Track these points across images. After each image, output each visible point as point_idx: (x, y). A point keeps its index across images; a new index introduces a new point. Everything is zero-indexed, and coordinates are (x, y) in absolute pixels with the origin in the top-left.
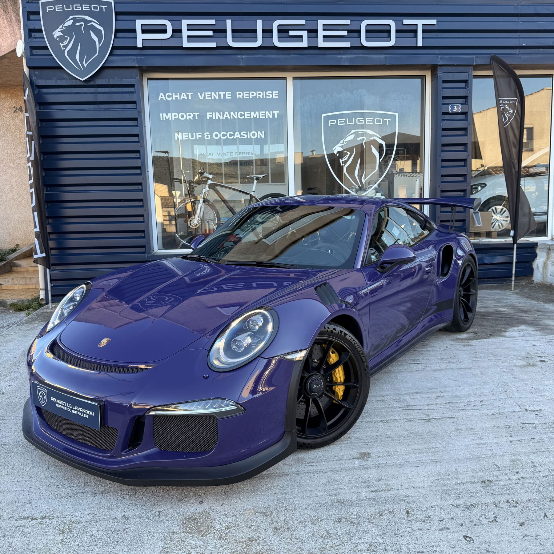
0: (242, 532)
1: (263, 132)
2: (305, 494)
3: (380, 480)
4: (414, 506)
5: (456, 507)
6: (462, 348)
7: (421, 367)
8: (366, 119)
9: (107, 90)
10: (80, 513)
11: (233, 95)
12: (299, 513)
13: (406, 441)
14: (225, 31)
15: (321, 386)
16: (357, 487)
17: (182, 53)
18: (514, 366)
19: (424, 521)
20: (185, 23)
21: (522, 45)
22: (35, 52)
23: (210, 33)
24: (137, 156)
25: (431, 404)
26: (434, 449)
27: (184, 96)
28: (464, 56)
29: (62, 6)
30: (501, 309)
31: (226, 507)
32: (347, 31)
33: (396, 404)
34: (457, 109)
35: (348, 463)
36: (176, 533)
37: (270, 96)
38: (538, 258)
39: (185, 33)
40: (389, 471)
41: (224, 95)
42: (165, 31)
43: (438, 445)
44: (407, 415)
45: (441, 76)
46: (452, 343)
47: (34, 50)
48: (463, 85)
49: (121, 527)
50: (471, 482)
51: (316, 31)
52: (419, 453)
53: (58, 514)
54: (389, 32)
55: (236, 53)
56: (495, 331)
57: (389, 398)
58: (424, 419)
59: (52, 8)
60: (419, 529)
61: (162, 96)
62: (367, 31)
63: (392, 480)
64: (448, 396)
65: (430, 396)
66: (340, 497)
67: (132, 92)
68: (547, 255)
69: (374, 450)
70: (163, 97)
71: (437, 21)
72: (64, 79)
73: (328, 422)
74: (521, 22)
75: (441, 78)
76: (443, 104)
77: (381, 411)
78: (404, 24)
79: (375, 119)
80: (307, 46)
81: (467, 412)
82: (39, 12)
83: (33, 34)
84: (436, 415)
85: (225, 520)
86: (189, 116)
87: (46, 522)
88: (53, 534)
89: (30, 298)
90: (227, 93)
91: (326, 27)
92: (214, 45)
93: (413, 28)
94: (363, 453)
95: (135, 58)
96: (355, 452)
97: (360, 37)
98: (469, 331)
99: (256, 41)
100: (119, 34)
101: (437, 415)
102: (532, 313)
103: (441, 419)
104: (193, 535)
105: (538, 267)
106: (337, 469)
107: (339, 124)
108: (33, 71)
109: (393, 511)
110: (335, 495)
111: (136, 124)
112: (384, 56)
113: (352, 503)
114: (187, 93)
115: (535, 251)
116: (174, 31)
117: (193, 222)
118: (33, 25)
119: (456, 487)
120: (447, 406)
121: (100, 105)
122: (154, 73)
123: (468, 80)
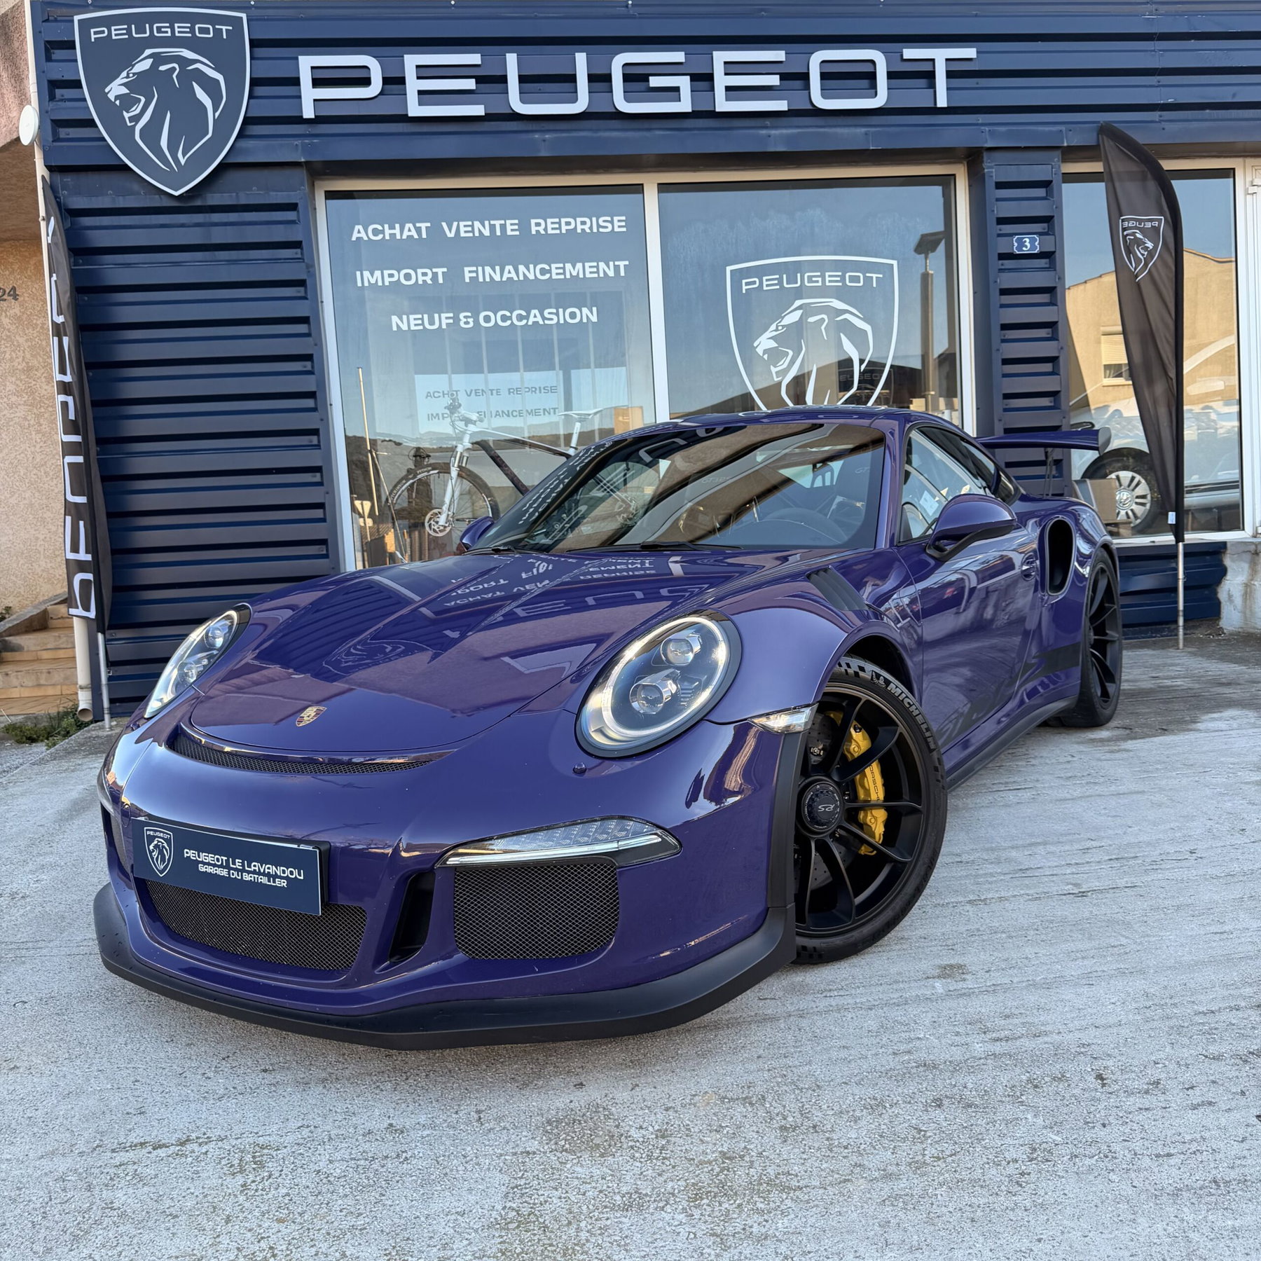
0: (701, 1140)
1: (594, 309)
2: (834, 1054)
3: (1007, 1017)
4: (1110, 1063)
5: (1214, 1058)
6: (1108, 756)
7: (1027, 795)
8: (827, 274)
9: (233, 217)
10: (276, 1127)
11: (524, 227)
12: (831, 1094)
13: (1043, 937)
14: (503, 79)
15: (835, 808)
16: (958, 1034)
17: (406, 131)
18: (1242, 783)
19: (1147, 1092)
20: (412, 61)
21: (1166, 102)
22: (63, 132)
23: (470, 84)
24: (305, 367)
25: (1077, 864)
26: (1115, 949)
27: (410, 231)
28: (1040, 128)
29: (126, 26)
30: (1168, 683)
31: (645, 1092)
32: (778, 76)
33: (991, 869)
34: (1029, 244)
35: (920, 988)
36: (534, 1153)
37: (606, 227)
38: (1229, 577)
39: (413, 85)
40: (1025, 997)
41: (503, 227)
42: (366, 82)
43: (1124, 941)
44: (1027, 887)
45: (992, 172)
46: (1082, 748)
47: (61, 130)
48: (1041, 192)
49: (388, 1148)
50: (1230, 1007)
51: (709, 78)
52: (1083, 958)
53: (218, 1132)
54: (872, 76)
55: (530, 128)
56: (1170, 723)
57: (972, 858)
58: (1069, 894)
59: (103, 32)
60: (1141, 1109)
61: (359, 232)
62: (824, 76)
63: (1037, 1013)
64: (1110, 845)
65: (1067, 848)
66: (923, 1055)
67: (293, 222)
68: (1250, 567)
69: (973, 958)
70: (363, 235)
71: (978, 52)
72: (132, 193)
73: (855, 897)
74: (1160, 51)
75: (992, 176)
76: (999, 235)
77: (963, 882)
78: (905, 57)
79: (847, 275)
80: (690, 110)
81: (1168, 874)
82: (74, 42)
83: (59, 92)
84: (1095, 884)
85: (650, 1119)
86: (422, 276)
87: (193, 1151)
88: (217, 1176)
89: (53, 711)
90: (508, 222)
91: (732, 68)
92: (479, 110)
93: (926, 67)
94: (948, 965)
95: (298, 142)
96: (927, 966)
97: (807, 87)
98: (1113, 723)
99: (575, 100)
100: (260, 91)
101: (1097, 884)
102: (1242, 687)
103: (1111, 891)
104: (579, 1155)
105: (1230, 596)
106: (894, 1001)
107: (765, 288)
108: (58, 177)
109: (1063, 1076)
110: (909, 1052)
111: (302, 294)
112: (863, 130)
113: (956, 1067)
114: (418, 225)
115: (1221, 561)
116: (386, 81)
117: (437, 522)
118: (59, 71)
119: (1199, 1019)
120: (1115, 864)
121: (216, 253)
122: (343, 179)
123: (1051, 182)
